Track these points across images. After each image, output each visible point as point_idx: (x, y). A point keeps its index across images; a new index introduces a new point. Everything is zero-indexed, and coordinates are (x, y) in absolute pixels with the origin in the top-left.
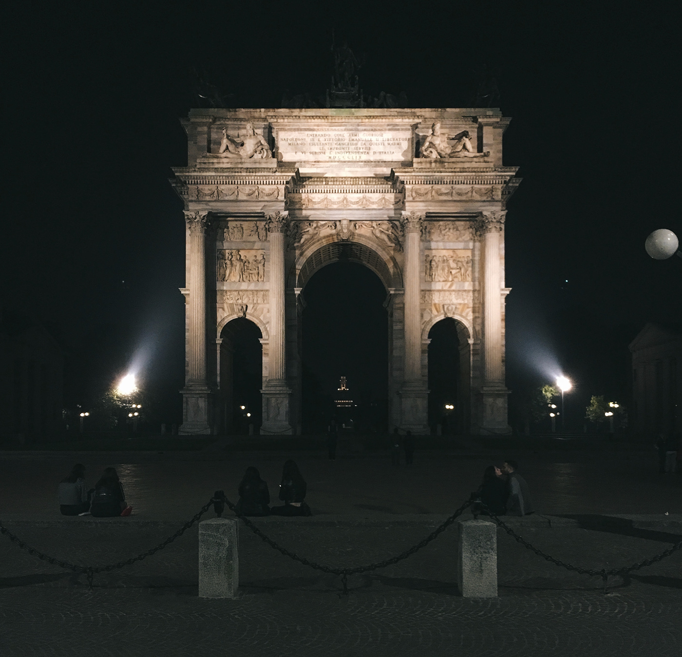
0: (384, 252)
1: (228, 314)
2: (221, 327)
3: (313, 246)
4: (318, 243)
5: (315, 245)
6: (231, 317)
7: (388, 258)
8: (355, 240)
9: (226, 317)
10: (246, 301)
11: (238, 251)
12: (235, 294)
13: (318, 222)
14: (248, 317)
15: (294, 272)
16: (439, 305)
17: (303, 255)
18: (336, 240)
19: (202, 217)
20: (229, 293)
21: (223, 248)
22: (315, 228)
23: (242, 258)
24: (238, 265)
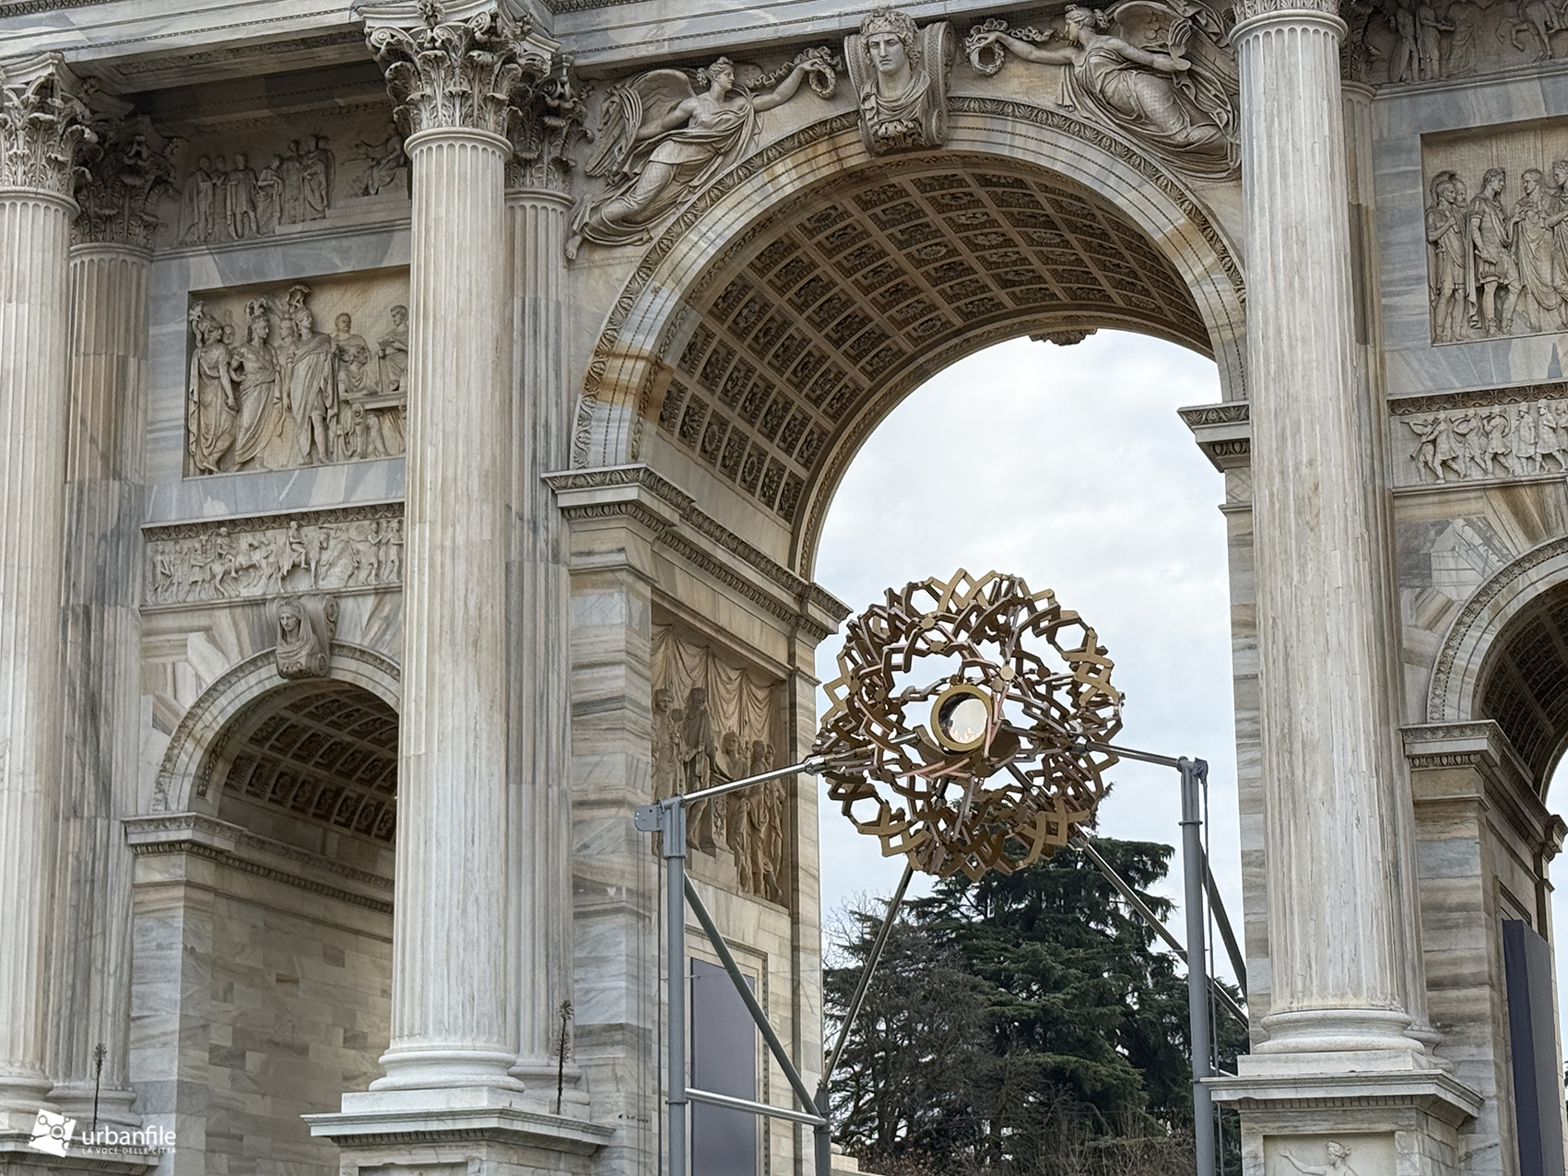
0: (1149, 189)
1: (236, 660)
2: (198, 742)
3: (718, 212)
4: (747, 189)
5: (730, 201)
6: (252, 679)
7: (1182, 220)
8: (970, 136)
9: (226, 680)
10: (333, 581)
11: (307, 288)
12: (279, 537)
13: (742, 57)
14: (348, 670)
15: (611, 376)
16: (1536, 484)
17: (665, 269)
18: (856, 157)
19: (29, 93)
20: (245, 540)
21: (218, 284)
22: (729, 95)
23: (328, 327)
24: (302, 368)
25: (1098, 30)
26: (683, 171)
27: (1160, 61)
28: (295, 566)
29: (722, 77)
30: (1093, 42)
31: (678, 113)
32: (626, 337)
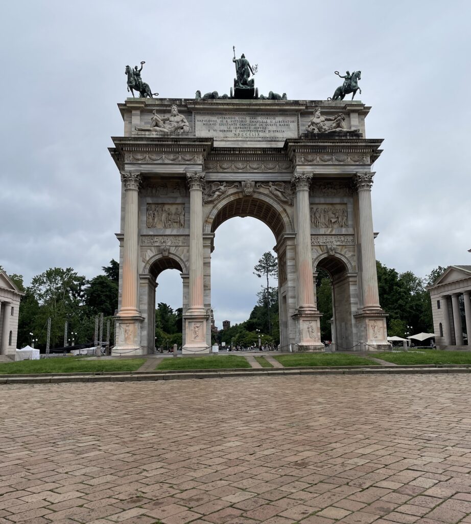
0: (278, 205)
1: (155, 254)
2: (149, 264)
4: (227, 199)
6: (157, 256)
8: (256, 196)
9: (153, 256)
10: (169, 244)
11: (164, 204)
12: (161, 238)
13: (227, 182)
14: (171, 256)
15: (208, 221)
16: (323, 246)
17: (216, 208)
18: (241, 196)
19: (135, 176)
20: (156, 238)
21: (151, 202)
22: (225, 187)
23: (167, 210)
24: (164, 215)
25: (273, 185)
26: (219, 196)
27: (280, 190)
28: (164, 242)
29: (225, 184)
30: (272, 187)
31: (219, 188)
32: (210, 216)
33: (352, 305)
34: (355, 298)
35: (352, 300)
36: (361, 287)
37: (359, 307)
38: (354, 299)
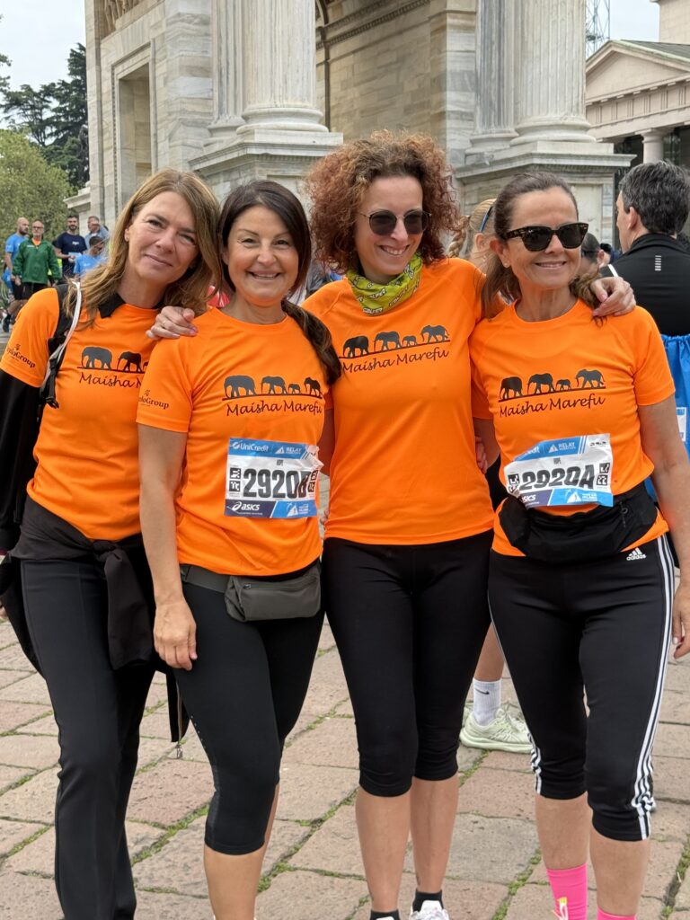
33: (450, 123)
34: (464, 89)
35: (454, 99)
36: (494, 43)
37: (480, 131)
38: (461, 97)
